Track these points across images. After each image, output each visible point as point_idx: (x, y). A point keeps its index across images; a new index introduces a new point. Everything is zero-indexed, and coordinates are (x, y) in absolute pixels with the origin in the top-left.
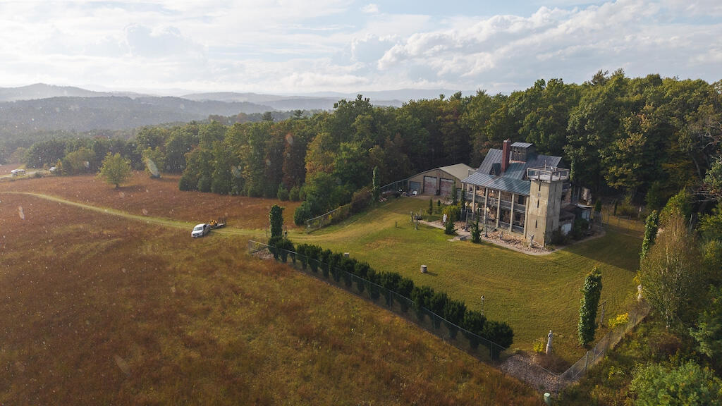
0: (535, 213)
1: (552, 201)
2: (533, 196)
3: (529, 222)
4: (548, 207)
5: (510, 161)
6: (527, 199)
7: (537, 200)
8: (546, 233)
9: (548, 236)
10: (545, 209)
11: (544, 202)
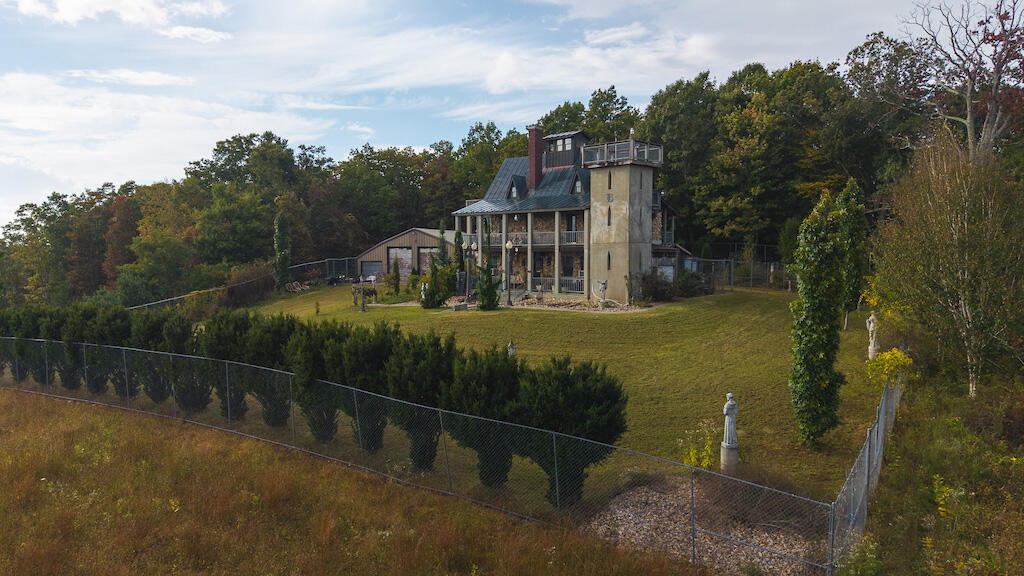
0: (604, 239)
1: (637, 208)
2: (598, 204)
3: (595, 261)
4: (631, 220)
5: (544, 170)
6: (586, 213)
7: (605, 210)
8: (631, 277)
9: (633, 282)
10: (625, 225)
11: (623, 210)
